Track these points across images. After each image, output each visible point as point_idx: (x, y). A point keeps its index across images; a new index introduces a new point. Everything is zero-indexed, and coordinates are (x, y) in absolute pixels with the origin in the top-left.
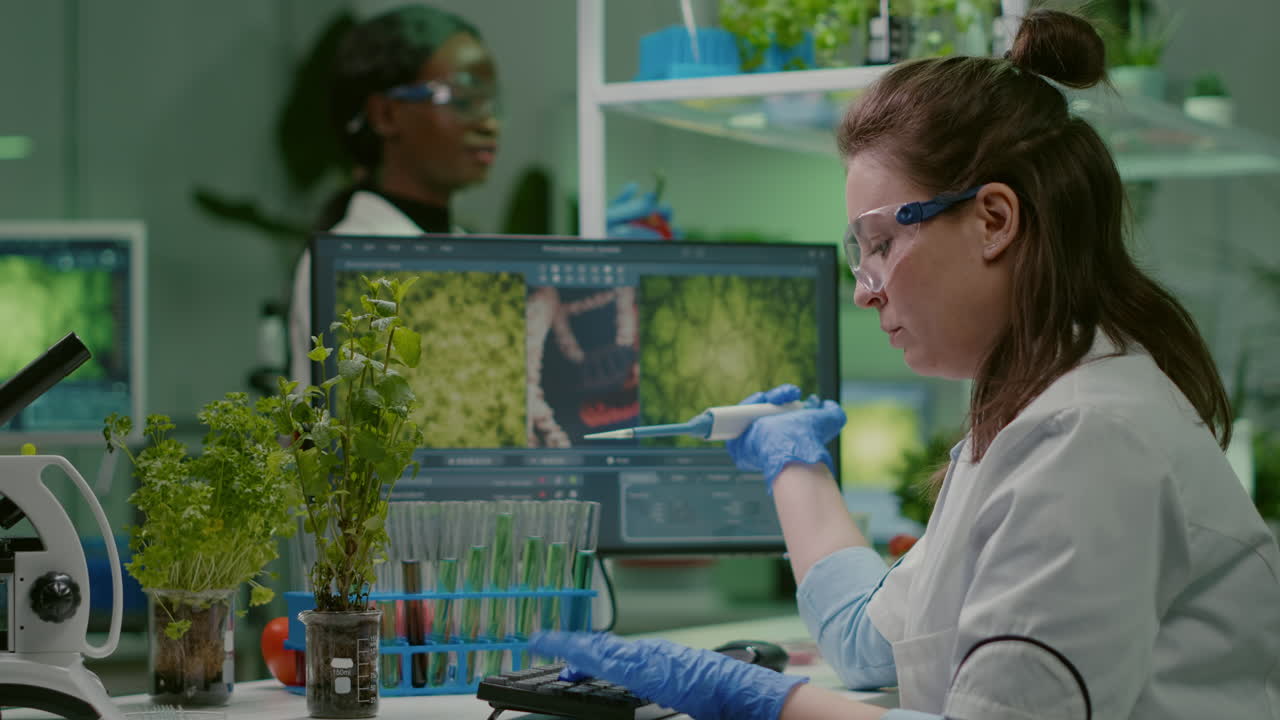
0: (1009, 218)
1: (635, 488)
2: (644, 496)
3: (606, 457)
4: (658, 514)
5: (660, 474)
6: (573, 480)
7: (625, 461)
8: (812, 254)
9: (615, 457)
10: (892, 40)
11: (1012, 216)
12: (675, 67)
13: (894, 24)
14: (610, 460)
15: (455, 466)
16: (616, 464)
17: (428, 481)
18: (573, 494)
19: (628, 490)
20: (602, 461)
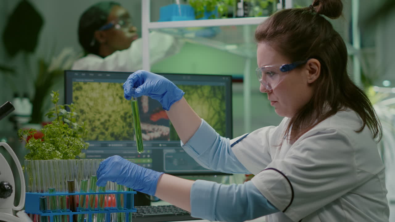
0: (317, 70)
1: (168, 154)
2: (171, 157)
3: (159, 144)
4: (175, 163)
5: (176, 149)
6: (149, 151)
7: (165, 145)
8: (224, 78)
9: (162, 144)
10: (244, 9)
11: (318, 70)
12: (174, 17)
13: (245, 4)
14: (160, 145)
15: (111, 147)
16: (162, 146)
17: (102, 152)
18: (149, 156)
19: (166, 155)
20: (158, 145)
